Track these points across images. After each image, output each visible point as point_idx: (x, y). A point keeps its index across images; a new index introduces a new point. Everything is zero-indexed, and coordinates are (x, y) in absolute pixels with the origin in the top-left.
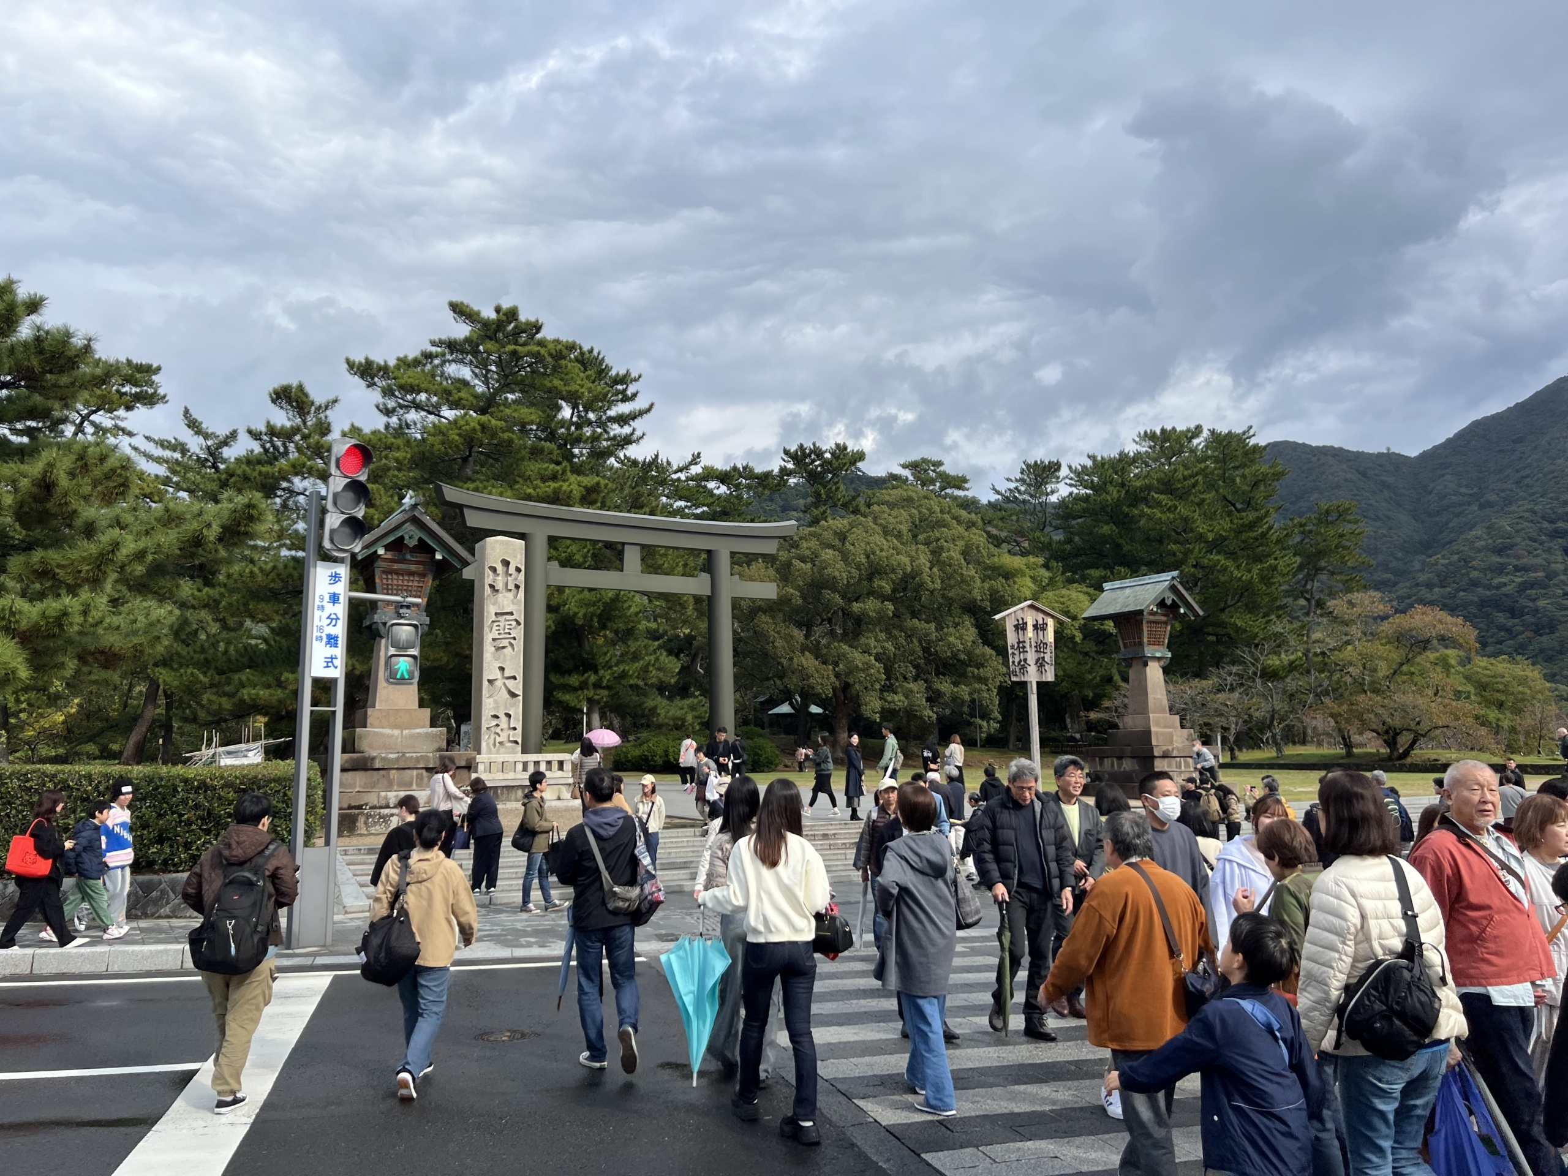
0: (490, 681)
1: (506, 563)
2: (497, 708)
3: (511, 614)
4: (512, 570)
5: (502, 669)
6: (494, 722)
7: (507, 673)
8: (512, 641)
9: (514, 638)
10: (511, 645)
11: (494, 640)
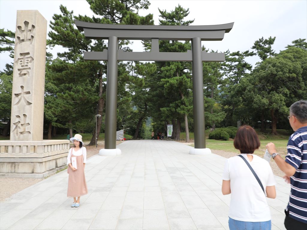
0: (17, 95)
1: (26, 23)
2: (19, 111)
3: (28, 53)
4: (30, 27)
5: (22, 87)
6: (17, 120)
7: (26, 90)
8: (29, 70)
9: (30, 68)
10: (28, 72)
11: (19, 70)
